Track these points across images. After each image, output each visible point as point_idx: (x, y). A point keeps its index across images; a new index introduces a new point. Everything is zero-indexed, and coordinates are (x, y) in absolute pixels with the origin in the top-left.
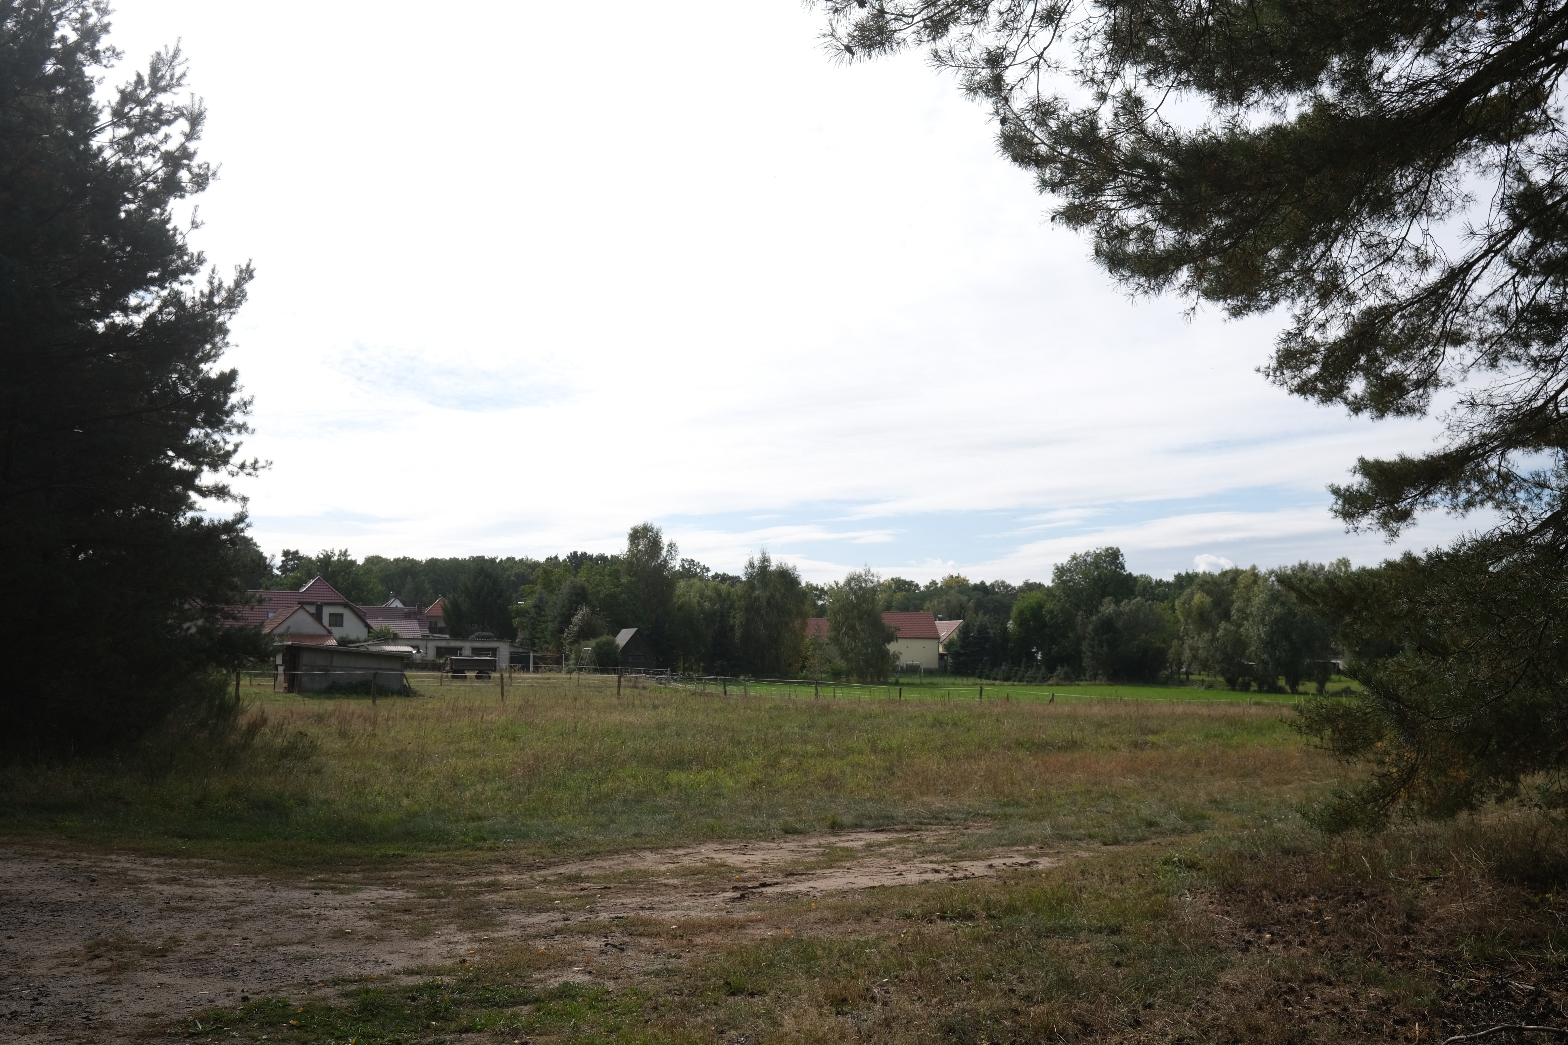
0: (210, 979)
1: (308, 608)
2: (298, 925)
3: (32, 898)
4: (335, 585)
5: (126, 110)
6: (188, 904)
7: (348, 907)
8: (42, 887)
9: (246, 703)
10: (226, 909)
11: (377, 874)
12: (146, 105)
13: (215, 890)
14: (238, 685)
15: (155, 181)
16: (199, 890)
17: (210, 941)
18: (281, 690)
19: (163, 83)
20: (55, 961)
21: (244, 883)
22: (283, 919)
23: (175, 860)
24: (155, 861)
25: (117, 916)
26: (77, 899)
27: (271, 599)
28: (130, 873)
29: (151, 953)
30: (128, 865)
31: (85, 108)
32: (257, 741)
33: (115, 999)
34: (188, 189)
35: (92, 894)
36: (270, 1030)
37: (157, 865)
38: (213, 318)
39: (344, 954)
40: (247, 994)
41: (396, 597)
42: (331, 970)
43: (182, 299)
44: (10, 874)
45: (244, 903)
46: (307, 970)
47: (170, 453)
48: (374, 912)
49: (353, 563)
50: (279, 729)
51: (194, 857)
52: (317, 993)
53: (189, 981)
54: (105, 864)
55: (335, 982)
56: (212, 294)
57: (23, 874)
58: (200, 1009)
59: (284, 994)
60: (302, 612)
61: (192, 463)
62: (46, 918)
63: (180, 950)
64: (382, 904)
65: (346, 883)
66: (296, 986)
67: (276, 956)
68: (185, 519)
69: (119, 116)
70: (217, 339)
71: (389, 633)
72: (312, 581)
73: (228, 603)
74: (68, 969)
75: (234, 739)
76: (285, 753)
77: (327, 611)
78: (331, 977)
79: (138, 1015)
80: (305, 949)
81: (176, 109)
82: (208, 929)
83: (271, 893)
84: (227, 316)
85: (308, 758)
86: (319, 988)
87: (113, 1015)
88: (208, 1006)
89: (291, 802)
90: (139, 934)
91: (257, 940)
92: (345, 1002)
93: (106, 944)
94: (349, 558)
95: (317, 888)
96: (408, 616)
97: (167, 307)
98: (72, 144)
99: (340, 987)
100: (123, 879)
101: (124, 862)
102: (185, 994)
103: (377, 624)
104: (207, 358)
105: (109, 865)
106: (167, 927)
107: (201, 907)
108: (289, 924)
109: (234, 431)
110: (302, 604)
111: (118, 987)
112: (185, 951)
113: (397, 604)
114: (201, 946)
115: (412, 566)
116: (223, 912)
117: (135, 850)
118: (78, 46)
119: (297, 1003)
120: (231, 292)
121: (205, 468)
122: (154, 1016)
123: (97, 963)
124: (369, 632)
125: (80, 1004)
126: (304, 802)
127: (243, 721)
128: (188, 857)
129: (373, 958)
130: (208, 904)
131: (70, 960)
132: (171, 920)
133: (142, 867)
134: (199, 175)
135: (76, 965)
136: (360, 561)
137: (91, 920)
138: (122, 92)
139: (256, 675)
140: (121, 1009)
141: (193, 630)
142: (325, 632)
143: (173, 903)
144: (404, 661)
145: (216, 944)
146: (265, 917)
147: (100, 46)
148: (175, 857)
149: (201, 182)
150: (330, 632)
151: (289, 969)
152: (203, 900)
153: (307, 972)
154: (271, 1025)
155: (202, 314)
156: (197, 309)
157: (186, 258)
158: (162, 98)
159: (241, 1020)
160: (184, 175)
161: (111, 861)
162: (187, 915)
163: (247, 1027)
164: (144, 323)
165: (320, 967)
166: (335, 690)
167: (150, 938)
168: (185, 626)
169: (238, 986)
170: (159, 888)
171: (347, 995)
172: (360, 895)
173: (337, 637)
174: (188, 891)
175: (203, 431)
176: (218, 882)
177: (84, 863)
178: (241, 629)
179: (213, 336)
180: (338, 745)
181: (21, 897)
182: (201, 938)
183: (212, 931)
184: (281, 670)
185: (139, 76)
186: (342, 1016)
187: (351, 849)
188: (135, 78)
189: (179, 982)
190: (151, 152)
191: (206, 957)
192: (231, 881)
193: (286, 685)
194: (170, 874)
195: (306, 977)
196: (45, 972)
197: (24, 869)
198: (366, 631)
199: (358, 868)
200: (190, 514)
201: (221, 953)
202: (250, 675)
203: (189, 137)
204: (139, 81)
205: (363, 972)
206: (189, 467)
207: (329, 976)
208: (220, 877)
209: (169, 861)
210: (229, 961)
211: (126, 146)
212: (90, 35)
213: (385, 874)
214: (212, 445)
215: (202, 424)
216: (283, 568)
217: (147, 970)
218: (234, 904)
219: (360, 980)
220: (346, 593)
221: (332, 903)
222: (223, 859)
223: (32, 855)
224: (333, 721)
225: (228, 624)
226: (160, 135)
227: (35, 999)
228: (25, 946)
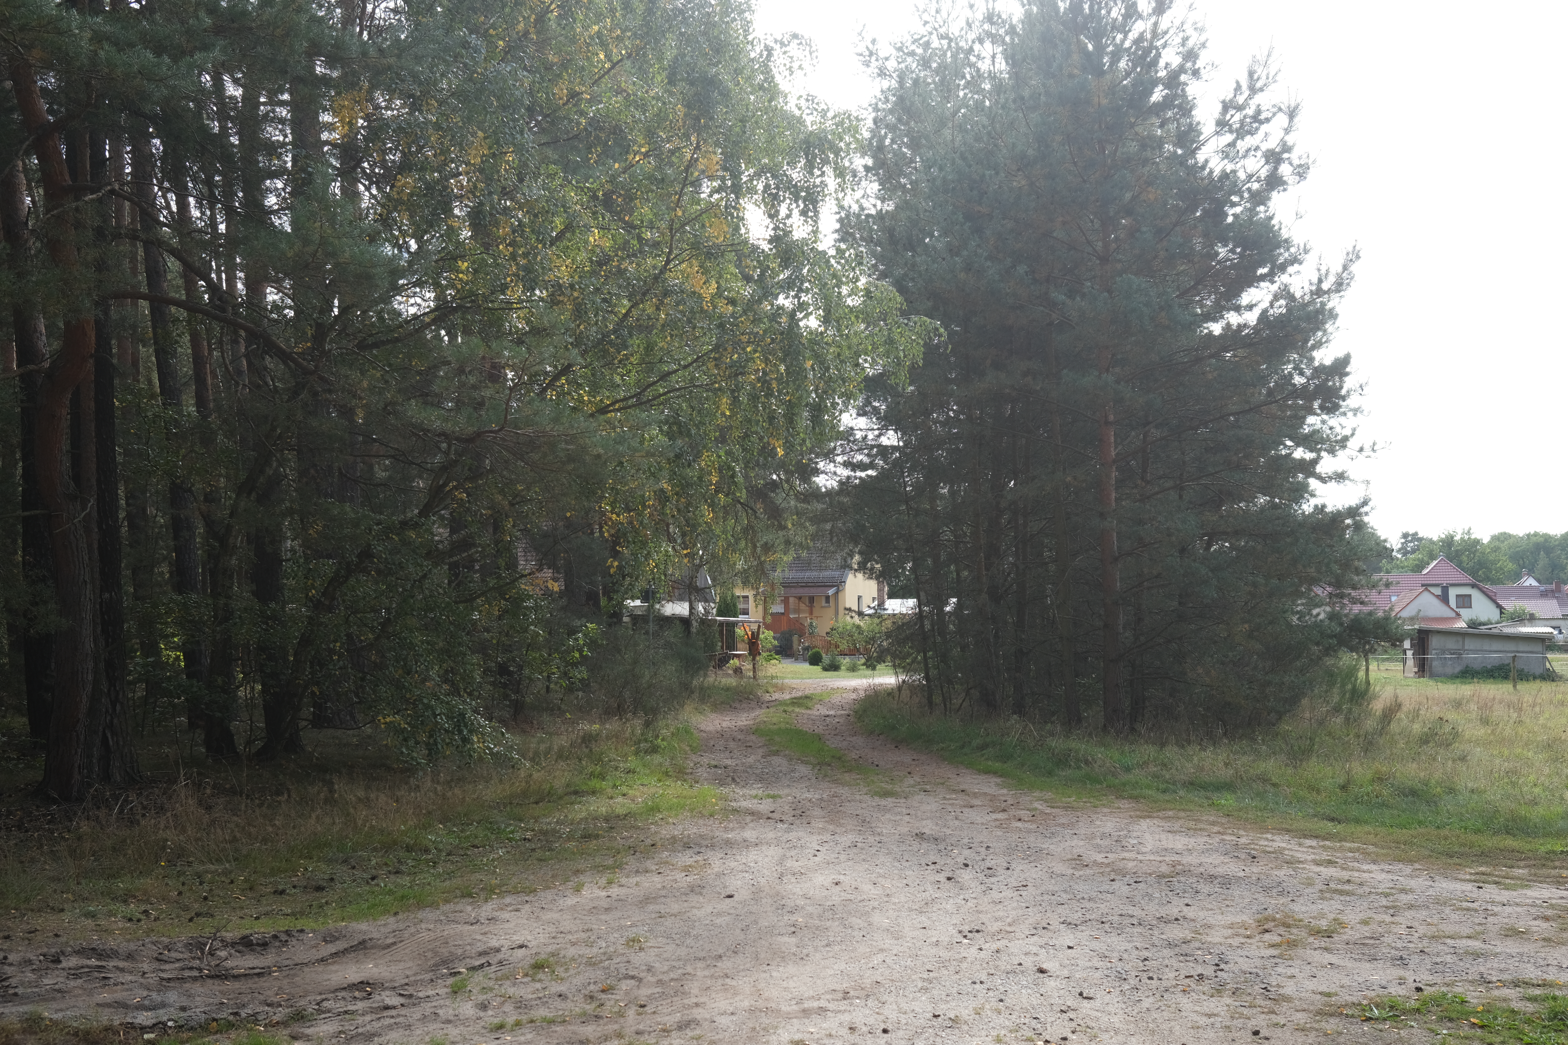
0: (1380, 964)
1: (1432, 590)
2: (1464, 919)
3: (1202, 870)
4: (1460, 565)
5: (1228, 117)
6: (1347, 887)
7: (1517, 904)
8: (1209, 860)
9: (1377, 689)
10: (1387, 895)
11: (1544, 871)
12: (1244, 109)
13: (1372, 875)
14: (1367, 670)
15: (1258, 180)
16: (1356, 874)
17: (1374, 926)
18: (1412, 675)
19: (1259, 85)
20: (1230, 931)
21: (1401, 870)
22: (1447, 910)
23: (1327, 843)
24: (1309, 842)
25: (1281, 893)
26: (1242, 874)
27: (1398, 583)
28: (1286, 852)
29: (1317, 932)
30: (1284, 845)
31: (1191, 124)
32: (1394, 727)
33: (1289, 974)
34: (1290, 182)
35: (1255, 870)
36: (1449, 1025)
37: (1311, 847)
38: (1323, 304)
39: (1521, 955)
40: (1420, 985)
41: (1529, 575)
42: (1508, 970)
43: (1292, 291)
44: (1180, 846)
45: (1403, 891)
46: (1481, 967)
47: (1289, 443)
48: (1549, 913)
49: (1477, 542)
50: (1415, 715)
51: (1345, 841)
52: (1496, 993)
53: (1358, 964)
54: (1262, 842)
55: (1516, 984)
56: (1320, 281)
57: (1190, 847)
58: (1373, 994)
59: (1460, 990)
60: (1426, 594)
61: (1311, 451)
62: (1217, 889)
63: (1345, 933)
64: (1556, 904)
65: (1511, 878)
66: (1472, 982)
67: (1446, 948)
68: (1307, 507)
69: (1222, 124)
70: (1327, 326)
71: (1524, 613)
72: (1435, 562)
73: (1354, 588)
74: (1243, 940)
75: (1370, 724)
76: (1425, 740)
77: (1453, 593)
78: (1510, 977)
79: (1314, 992)
80: (1476, 944)
81: (1274, 106)
82: (1370, 914)
83: (1431, 883)
84: (1337, 300)
85: (1450, 744)
86: (1497, 987)
87: (1289, 989)
88: (1381, 991)
89: (1438, 789)
90: (1303, 913)
91: (1422, 930)
92: (1530, 1007)
93: (1274, 920)
94: (1473, 537)
95: (1480, 881)
96: (1544, 595)
97: (1277, 300)
98: (1181, 161)
99: (1521, 990)
100: (1279, 858)
101: (1279, 842)
102: (1356, 977)
103: (1510, 605)
104: (1318, 345)
105: (1266, 843)
106: (1331, 908)
107: (1360, 891)
108: (1455, 917)
109: (1350, 414)
110: (1426, 586)
111: (1290, 963)
112: (1350, 934)
113: (1531, 582)
114: (1366, 931)
115: (1546, 541)
116: (1383, 899)
117: (1288, 831)
118: (1182, 69)
119: (1475, 1001)
120: (1339, 276)
121: (1324, 454)
122: (1329, 995)
123: (1267, 936)
124: (1501, 613)
125: (1258, 975)
126: (1452, 791)
127: (1378, 706)
128: (1340, 841)
129: (1555, 962)
130: (1367, 890)
131: (1242, 931)
132: (1332, 902)
133: (1297, 848)
134: (1300, 166)
135: (1248, 937)
136: (1486, 540)
137: (1257, 896)
138: (1223, 102)
139: (1384, 660)
140: (1296, 984)
141: (1322, 616)
142: (1453, 615)
143: (1332, 885)
144: (1545, 643)
145: (1380, 929)
146: (1428, 907)
147: (1199, 64)
148: (1327, 839)
149: (1301, 172)
150: (1458, 615)
151: (1461, 964)
152: (1361, 884)
153: (1482, 969)
154: (1451, 1020)
155: (1312, 302)
156: (1307, 298)
157: (1293, 250)
158: (1258, 99)
159: (1418, 1010)
160: (1285, 170)
161: (1267, 839)
162: (1348, 899)
163: (1425, 1019)
164: (1259, 319)
165: (1496, 965)
166: (1468, 674)
167: (1314, 918)
168: (1315, 612)
169: (1410, 976)
170: (1318, 869)
171: (1533, 999)
172: (1529, 892)
173: (1466, 619)
174: (1345, 875)
175: (1319, 418)
176: (1373, 867)
177: (1243, 840)
178: (1370, 614)
179: (1324, 323)
180: (1481, 732)
181: (1192, 868)
182: (1365, 922)
183: (1374, 916)
184: (1410, 654)
185: (1238, 82)
186: (1529, 1022)
187: (1510, 842)
188: (1235, 85)
189: (1350, 964)
190: (1253, 153)
191: (1372, 942)
192: (1387, 867)
193: (1416, 670)
194: (1325, 856)
195: (1481, 974)
196: (1223, 940)
197: (1191, 842)
198: (1498, 611)
199: (1522, 864)
200: (1313, 502)
201: (1387, 939)
202: (1377, 660)
203: (1287, 131)
204: (1238, 88)
205: (1545, 976)
206: (1309, 456)
207: (1506, 977)
208: (1374, 862)
209: (1321, 843)
210: (1397, 949)
211: (1228, 152)
212: (1191, 55)
213: (1554, 872)
214: (1329, 432)
215: (1319, 411)
216: (1404, 550)
217: (1315, 949)
218: (1393, 891)
219: (1544, 985)
220: (1473, 573)
221: (1498, 899)
222: (1375, 845)
223: (1195, 829)
224: (1473, 707)
225: (1356, 609)
226: (1261, 134)
227: (1217, 965)
228: (1202, 914)
